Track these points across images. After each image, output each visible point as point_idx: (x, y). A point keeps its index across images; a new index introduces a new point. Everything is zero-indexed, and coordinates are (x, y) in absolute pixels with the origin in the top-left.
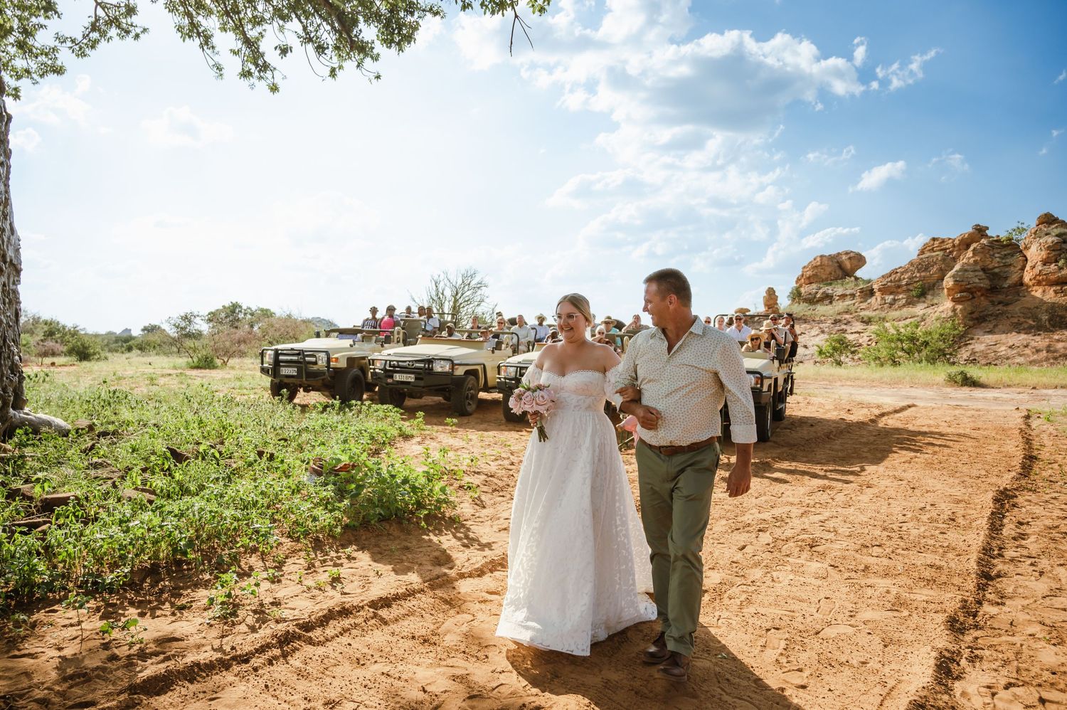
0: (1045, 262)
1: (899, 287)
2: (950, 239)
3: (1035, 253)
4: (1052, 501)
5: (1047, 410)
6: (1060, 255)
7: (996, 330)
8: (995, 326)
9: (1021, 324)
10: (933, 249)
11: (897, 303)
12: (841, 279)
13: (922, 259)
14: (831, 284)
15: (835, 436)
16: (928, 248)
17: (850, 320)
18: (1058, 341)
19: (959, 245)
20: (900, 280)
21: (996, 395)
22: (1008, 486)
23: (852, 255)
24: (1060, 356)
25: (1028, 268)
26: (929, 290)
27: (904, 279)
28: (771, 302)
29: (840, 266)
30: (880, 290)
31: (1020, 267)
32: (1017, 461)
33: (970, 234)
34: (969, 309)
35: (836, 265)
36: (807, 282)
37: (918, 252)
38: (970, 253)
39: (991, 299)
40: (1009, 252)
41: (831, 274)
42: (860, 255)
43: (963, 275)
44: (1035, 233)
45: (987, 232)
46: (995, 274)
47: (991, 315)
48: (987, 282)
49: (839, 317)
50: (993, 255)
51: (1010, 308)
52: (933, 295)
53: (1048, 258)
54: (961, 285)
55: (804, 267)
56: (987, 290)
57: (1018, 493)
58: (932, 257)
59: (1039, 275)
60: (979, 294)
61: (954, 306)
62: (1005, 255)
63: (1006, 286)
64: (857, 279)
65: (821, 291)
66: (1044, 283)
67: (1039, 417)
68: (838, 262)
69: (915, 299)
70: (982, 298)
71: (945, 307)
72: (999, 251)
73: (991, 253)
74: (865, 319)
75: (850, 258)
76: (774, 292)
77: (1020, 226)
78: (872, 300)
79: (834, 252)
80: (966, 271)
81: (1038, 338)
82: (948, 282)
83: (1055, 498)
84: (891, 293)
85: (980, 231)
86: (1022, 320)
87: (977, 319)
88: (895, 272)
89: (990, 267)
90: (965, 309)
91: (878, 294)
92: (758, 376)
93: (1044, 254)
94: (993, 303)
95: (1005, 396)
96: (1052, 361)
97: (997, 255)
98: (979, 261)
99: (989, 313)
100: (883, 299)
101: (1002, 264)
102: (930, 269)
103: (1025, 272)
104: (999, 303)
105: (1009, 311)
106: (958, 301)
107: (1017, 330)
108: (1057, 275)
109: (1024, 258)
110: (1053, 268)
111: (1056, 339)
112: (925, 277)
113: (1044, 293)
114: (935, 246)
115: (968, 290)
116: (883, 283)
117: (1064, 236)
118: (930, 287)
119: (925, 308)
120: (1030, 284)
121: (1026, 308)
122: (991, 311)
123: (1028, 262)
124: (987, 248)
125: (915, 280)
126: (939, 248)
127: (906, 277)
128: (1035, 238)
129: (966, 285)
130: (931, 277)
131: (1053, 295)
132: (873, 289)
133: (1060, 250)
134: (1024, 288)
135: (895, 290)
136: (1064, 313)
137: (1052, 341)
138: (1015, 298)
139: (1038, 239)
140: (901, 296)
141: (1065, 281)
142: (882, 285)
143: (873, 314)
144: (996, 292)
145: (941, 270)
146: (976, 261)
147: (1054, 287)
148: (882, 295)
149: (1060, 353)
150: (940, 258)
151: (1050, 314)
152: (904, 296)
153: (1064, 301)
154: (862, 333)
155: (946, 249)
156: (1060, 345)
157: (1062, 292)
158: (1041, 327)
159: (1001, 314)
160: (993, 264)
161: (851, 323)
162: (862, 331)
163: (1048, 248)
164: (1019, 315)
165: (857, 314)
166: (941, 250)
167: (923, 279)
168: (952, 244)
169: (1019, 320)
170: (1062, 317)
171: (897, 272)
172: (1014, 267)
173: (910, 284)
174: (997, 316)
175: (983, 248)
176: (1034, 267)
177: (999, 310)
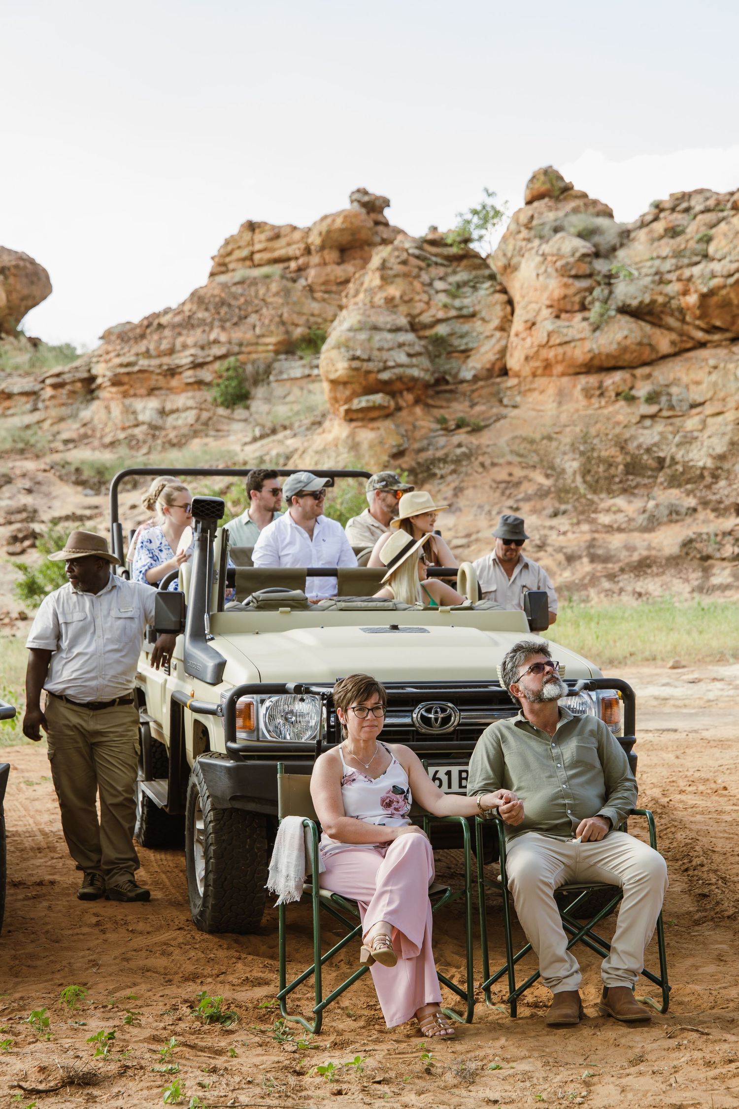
0: (560, 310)
1: (172, 372)
2: (295, 228)
3: (533, 283)
6: (590, 290)
7: (462, 502)
8: (458, 491)
9: (518, 484)
10: (250, 257)
11: (170, 420)
13: (225, 286)
16: (239, 254)
17: (41, 476)
18: (610, 529)
19: (322, 248)
20: (171, 351)
24: (622, 570)
25: (518, 325)
26: (256, 382)
27: (185, 347)
30: (116, 382)
31: (496, 322)
33: (347, 217)
34: (393, 442)
37: (209, 266)
38: (371, 278)
39: (437, 413)
40: (462, 276)
42: (32, 263)
43: (370, 339)
44: (528, 227)
45: (387, 212)
46: (439, 342)
47: (444, 460)
48: (425, 362)
50: (430, 285)
51: (484, 439)
52: (268, 400)
53: (565, 297)
54: (368, 372)
56: (427, 386)
58: (254, 282)
59: (546, 345)
60: (409, 397)
61: (352, 435)
62: (459, 286)
63: (467, 374)
64: (30, 342)
66: (558, 369)
69: (221, 411)
70: (418, 410)
71: (329, 437)
72: (441, 271)
73: (425, 277)
74: (86, 474)
77: (489, 202)
78: (92, 412)
80: (375, 328)
81: (563, 523)
84: (152, 391)
85: (372, 207)
86: (518, 473)
87: (414, 470)
88: (152, 324)
89: (426, 318)
90: (381, 443)
91: (107, 393)
93: (554, 287)
94: (442, 421)
96: (606, 585)
97: (439, 285)
98: (397, 301)
99: (440, 454)
100: (129, 411)
101: (453, 313)
102: (253, 319)
103: (513, 338)
104: (458, 427)
105: (485, 449)
106: (362, 420)
107: (510, 502)
108: (588, 345)
109: (502, 297)
110: (577, 325)
111: (605, 526)
112: (241, 345)
113: (562, 396)
114: (258, 247)
115: (384, 387)
116: (125, 360)
117: (597, 239)
118: (257, 373)
119: (255, 440)
120: (526, 371)
121: (525, 439)
122: (443, 447)
123: (518, 312)
124: (414, 261)
125: (217, 351)
126: (266, 256)
127: (190, 341)
128: (529, 240)
129: (379, 371)
130: (257, 344)
131: (583, 402)
132: (92, 379)
133: (590, 276)
134: (512, 382)
135: (162, 381)
136: (614, 451)
137: (596, 531)
138: (495, 410)
139: (536, 242)
140: (181, 400)
141: (606, 364)
142: (121, 365)
143: (106, 457)
144: (446, 391)
145: (283, 323)
146: (390, 301)
147: (583, 380)
148: (125, 395)
149: (619, 561)
150: (274, 287)
151: (582, 454)
152: (191, 403)
153: (608, 419)
154: (90, 518)
155: (288, 259)
156: (616, 541)
157: (602, 395)
158: (567, 491)
159: (468, 456)
160: (432, 311)
161: (44, 488)
162: (88, 512)
163: (564, 271)
164: (510, 458)
165: (57, 457)
166: (277, 261)
167: (236, 349)
168: (302, 246)
169: (510, 475)
170: (610, 464)
171: (160, 326)
172: (483, 320)
173: (201, 365)
174: (458, 461)
175: (404, 263)
176: (534, 324)
177: (460, 445)
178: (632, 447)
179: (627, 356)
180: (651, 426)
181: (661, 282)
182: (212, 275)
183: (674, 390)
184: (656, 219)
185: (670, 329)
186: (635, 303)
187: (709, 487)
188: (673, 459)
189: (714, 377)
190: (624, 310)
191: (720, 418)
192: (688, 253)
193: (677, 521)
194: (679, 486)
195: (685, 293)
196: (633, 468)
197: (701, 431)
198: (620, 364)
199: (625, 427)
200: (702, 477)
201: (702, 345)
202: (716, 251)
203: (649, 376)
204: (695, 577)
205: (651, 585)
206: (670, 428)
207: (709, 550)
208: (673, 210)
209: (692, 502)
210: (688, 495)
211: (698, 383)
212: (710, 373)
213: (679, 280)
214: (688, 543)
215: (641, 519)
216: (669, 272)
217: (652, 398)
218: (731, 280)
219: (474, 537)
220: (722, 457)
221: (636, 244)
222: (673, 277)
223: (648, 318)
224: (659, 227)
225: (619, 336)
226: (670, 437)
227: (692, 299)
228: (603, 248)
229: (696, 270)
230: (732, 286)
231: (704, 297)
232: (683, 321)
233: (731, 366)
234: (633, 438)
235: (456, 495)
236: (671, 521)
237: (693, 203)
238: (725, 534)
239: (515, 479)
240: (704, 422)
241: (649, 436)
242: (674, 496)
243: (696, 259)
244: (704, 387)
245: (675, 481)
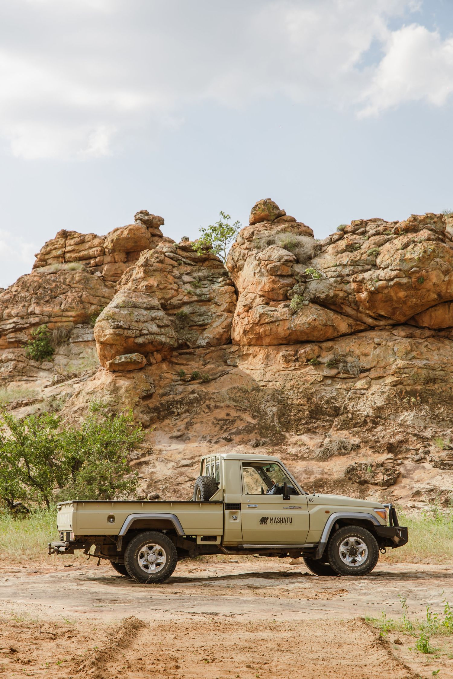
0: (269, 299)
2: (95, 236)
3: (252, 279)
6: (291, 286)
7: (191, 434)
8: (189, 425)
9: (233, 422)
10: (63, 256)
13: (43, 275)
16: (54, 254)
18: (296, 457)
19: (114, 251)
25: (240, 309)
26: (59, 344)
27: (9, 317)
31: (225, 306)
33: (131, 231)
34: (142, 388)
37: (33, 261)
38: (138, 272)
39: (178, 368)
40: (205, 273)
43: (131, 314)
44: (249, 239)
45: (162, 228)
46: (184, 318)
47: (181, 403)
48: (171, 332)
50: (180, 278)
51: (212, 388)
52: (68, 355)
53: (273, 290)
54: (128, 338)
56: (172, 349)
58: (63, 273)
59: (258, 323)
60: (158, 356)
61: (114, 382)
62: (200, 280)
63: (203, 342)
66: (267, 340)
69: (32, 363)
70: (164, 366)
71: (98, 383)
72: (189, 269)
73: (177, 273)
77: (224, 222)
80: (135, 307)
81: (262, 451)
82: (103, 329)
85: (150, 226)
86: (234, 414)
87: (156, 410)
89: (175, 301)
90: (135, 388)
93: (266, 282)
94: (181, 374)
97: (186, 278)
98: (155, 288)
99: (178, 398)
101: (195, 298)
102: (60, 298)
103: (235, 318)
104: (193, 379)
105: (211, 396)
106: (122, 372)
107: (226, 435)
108: (287, 324)
109: (232, 289)
110: (281, 311)
111: (292, 455)
112: (50, 316)
113: (268, 360)
114: (68, 249)
115: (139, 348)
117: (297, 250)
118: (61, 336)
119: (54, 383)
120: (244, 341)
121: (240, 390)
122: (181, 393)
124: (168, 261)
125: (32, 320)
126: (74, 255)
127: (13, 313)
128: (250, 249)
129: (136, 337)
130: (62, 316)
131: (283, 365)
133: (291, 276)
134: (234, 348)
136: (302, 401)
139: (255, 251)
141: (301, 339)
144: (187, 354)
146: (150, 288)
150: (77, 277)
151: (279, 402)
152: (11, 356)
153: (300, 378)
155: (89, 258)
156: (299, 467)
157: (297, 360)
158: (267, 429)
159: (197, 401)
160: (180, 297)
163: (273, 272)
164: (228, 403)
166: (80, 259)
167: (47, 319)
168: (99, 249)
169: (228, 415)
170: (299, 410)
172: (217, 304)
173: (21, 329)
174: (191, 404)
175: (161, 262)
176: (250, 308)
177: (193, 392)
178: (316, 398)
179: (316, 334)
180: (331, 384)
181: (342, 282)
182: (35, 267)
183: (349, 359)
184: (341, 238)
185: (348, 316)
186: (323, 296)
187: (370, 430)
188: (345, 408)
189: (378, 351)
190: (315, 301)
191: (382, 381)
192: (362, 263)
193: (344, 454)
194: (349, 428)
195: (359, 291)
196: (316, 414)
197: (367, 389)
198: (310, 339)
199: (312, 384)
200: (366, 423)
201: (372, 328)
202: (382, 262)
203: (331, 348)
206: (345, 387)
207: (367, 476)
208: (354, 232)
209: (356, 440)
210: (354, 436)
211: (366, 355)
212: (375, 348)
213: (354, 281)
214: (350, 471)
215: (318, 451)
216: (348, 275)
217: (332, 364)
218: (392, 283)
219: (197, 459)
220: (379, 409)
221: (326, 255)
222: (350, 279)
223: (332, 307)
224: (342, 244)
225: (310, 319)
226: (345, 393)
227: (364, 295)
228: (301, 258)
229: (367, 275)
230: (391, 287)
231: (372, 294)
232: (358, 310)
233: (390, 344)
235: (187, 428)
236: (340, 454)
237: (368, 228)
238: (378, 465)
239: (231, 418)
240: (369, 383)
241: (329, 391)
242: (343, 436)
243: (369, 267)
244: (370, 357)
245: (345, 425)
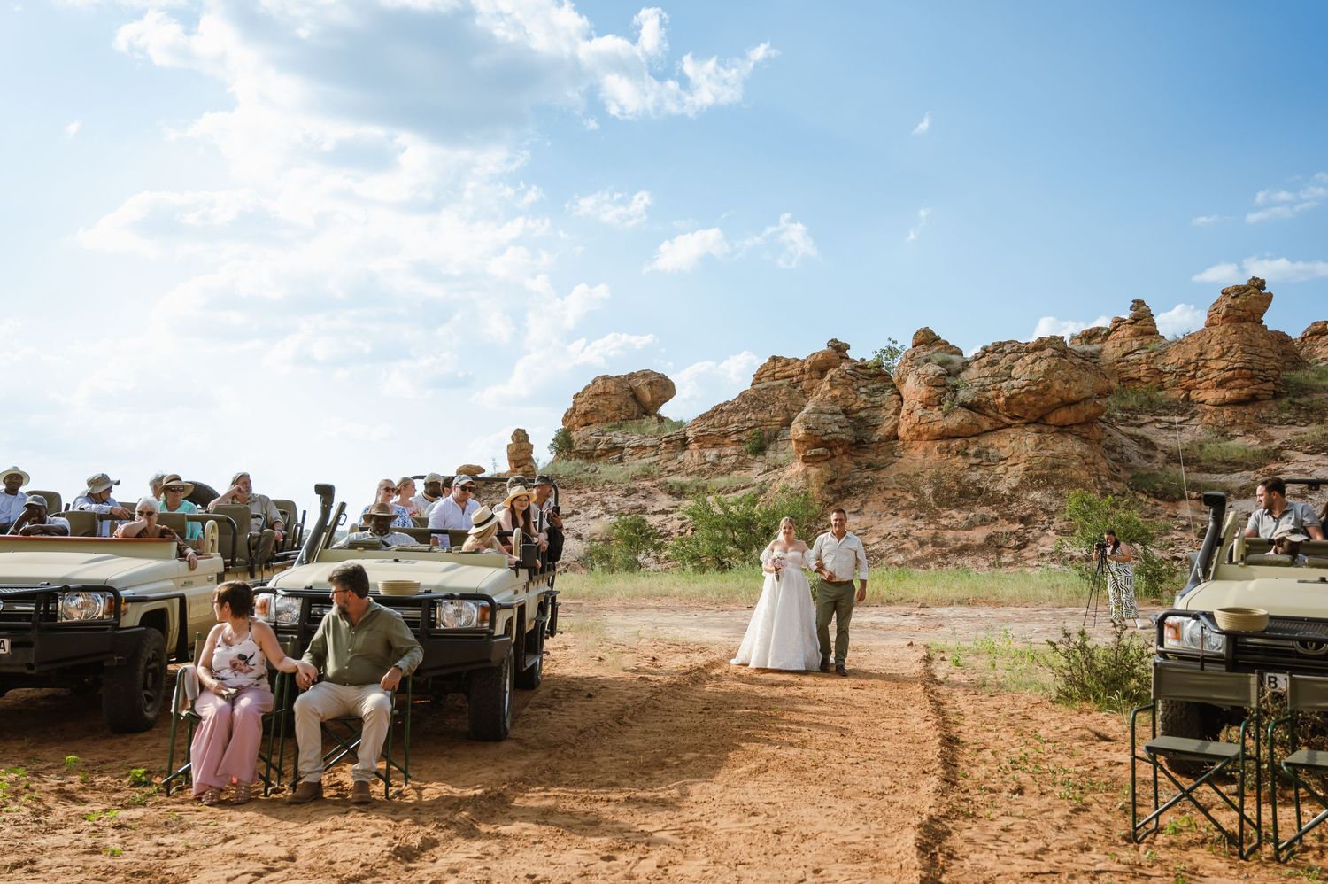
0: (927, 404)
1: (726, 435)
2: (797, 360)
3: (913, 389)
4: (1005, 836)
5: (952, 644)
6: (944, 394)
7: (865, 510)
8: (864, 503)
9: (898, 500)
10: (773, 375)
11: (723, 462)
12: (638, 418)
13: (758, 390)
14: (620, 427)
15: (631, 718)
16: (767, 374)
17: (652, 489)
18: (946, 528)
19: (811, 370)
20: (726, 424)
21: (876, 619)
22: (933, 811)
23: (653, 378)
24: (950, 552)
25: (904, 412)
26: (770, 442)
27: (733, 422)
28: (521, 455)
29: (635, 396)
30: (697, 440)
31: (893, 410)
32: (933, 750)
33: (824, 353)
34: (827, 474)
35: (629, 394)
36: (582, 421)
37: (752, 379)
38: (825, 386)
39: (856, 459)
40: (878, 385)
41: (619, 409)
42: (666, 379)
43: (818, 418)
44: (911, 359)
45: (848, 352)
46: (861, 420)
47: (857, 485)
48: (850, 431)
49: (633, 485)
50: (858, 389)
51: (882, 474)
52: (775, 451)
53: (930, 397)
54: (816, 436)
55: (576, 396)
56: (851, 444)
57: (950, 825)
58: (773, 388)
59: (918, 423)
60: (840, 450)
61: (806, 470)
62: (874, 390)
63: (876, 439)
64: (661, 419)
65: (605, 438)
66: (925, 437)
67: (943, 659)
68: (631, 389)
69: (749, 456)
70: (845, 458)
71: (794, 471)
72: (865, 382)
73: (855, 386)
74: (675, 489)
75: (650, 384)
76: (527, 437)
77: (892, 346)
78: (685, 456)
79: (625, 372)
80: (822, 412)
81: (920, 523)
82: (797, 430)
83: (1006, 830)
84: (714, 446)
85: (839, 349)
86: (899, 494)
87: (838, 491)
88: (718, 410)
89: (854, 407)
90: (822, 475)
91: (692, 446)
92: (486, 604)
93: (923, 391)
94: (858, 464)
95: (887, 620)
96: (940, 560)
97: (863, 390)
98: (838, 398)
99: (855, 482)
100: (702, 455)
101: (869, 405)
102: (771, 407)
103: (901, 419)
104: (868, 467)
105: (882, 480)
106: (812, 462)
107: (892, 511)
108: (941, 424)
109: (898, 397)
110: (936, 413)
111: (944, 526)
112: (762, 421)
113: (926, 452)
114: (777, 370)
115: (825, 444)
116: (701, 428)
117: (948, 366)
118: (771, 436)
119: (765, 472)
120: (908, 437)
121: (904, 475)
122: (857, 479)
123: (904, 403)
124: (849, 377)
125: (749, 424)
126: (782, 374)
127: (736, 419)
128: (911, 366)
129: (822, 436)
130: (771, 421)
131: (938, 455)
132: (686, 438)
133: (944, 386)
134: (900, 443)
135: (720, 441)
136: (952, 484)
137: (939, 529)
138: (890, 459)
139: (916, 367)
140: (729, 450)
141: (952, 435)
142: (699, 432)
143: (687, 480)
144: (863, 448)
145: (787, 410)
146: (834, 397)
147: (939, 443)
148: (701, 447)
149: (950, 546)
150: (783, 391)
151: (935, 484)
152: (734, 452)
153: (952, 465)
154: (671, 512)
155: (793, 376)
156: (949, 535)
157: (949, 452)
158: (925, 506)
159: (871, 484)
160: (857, 404)
161: (652, 496)
162: (671, 509)
163: (929, 383)
164: (895, 485)
165: (662, 480)
166: (786, 377)
167: (760, 423)
168: (800, 369)
169: (895, 495)
170: (950, 490)
171: (722, 411)
172: (886, 409)
173: (741, 432)
174: (865, 486)
175: (843, 378)
176: (912, 412)
177: (867, 478)
178: (964, 481)
179: (964, 431)
180: (976, 470)
181: (984, 390)
182: (753, 384)
183: (991, 450)
184: (983, 356)
185: (990, 416)
186: (969, 401)
187: (1006, 506)
188: (987, 489)
189: (1013, 444)
190: (963, 405)
191: (1016, 467)
192: (999, 375)
193: (985, 525)
194: (989, 505)
195: (998, 396)
196: (964, 493)
197: (1004, 474)
198: (960, 435)
199: (961, 470)
200: (1003, 500)
201: (1009, 426)
202: (1015, 374)
203: (976, 442)
204: (992, 557)
205: (967, 561)
206: (987, 472)
207: (1002, 542)
208: (994, 351)
209: (995, 514)
210: (994, 510)
211: (1004, 447)
212: (1011, 441)
213: (994, 389)
214: (989, 538)
215: (964, 523)
216: (989, 385)
217: (977, 455)
218: (1023, 390)
219: (869, 529)
220: (1015, 489)
221: (971, 370)
222: (990, 387)
223: (977, 410)
224: (984, 360)
225: (959, 420)
226: (987, 477)
227: (1001, 400)
228: (952, 371)
229: (1004, 384)
230: (1023, 393)
231: (1007, 399)
232: (997, 412)
233: (1023, 438)
234: (965, 476)
235: (862, 505)
236: (982, 525)
237: (1005, 348)
238: (1012, 533)
239: (897, 498)
240: (1006, 469)
241: (975, 476)
242: (985, 510)
243: (1005, 378)
244: (1007, 449)
245: (987, 503)
